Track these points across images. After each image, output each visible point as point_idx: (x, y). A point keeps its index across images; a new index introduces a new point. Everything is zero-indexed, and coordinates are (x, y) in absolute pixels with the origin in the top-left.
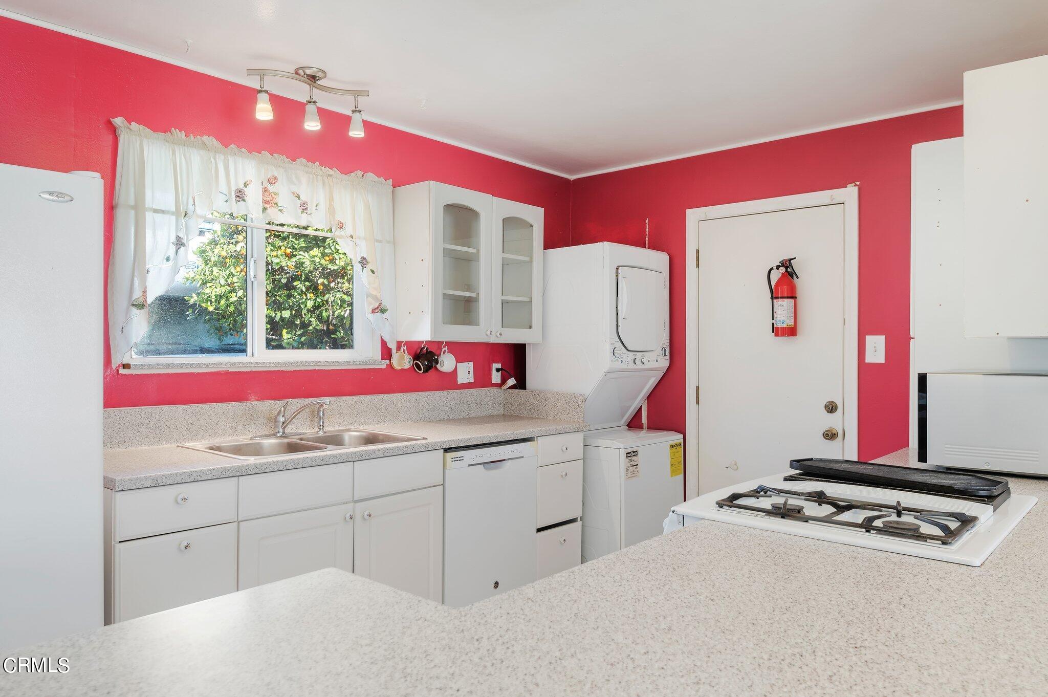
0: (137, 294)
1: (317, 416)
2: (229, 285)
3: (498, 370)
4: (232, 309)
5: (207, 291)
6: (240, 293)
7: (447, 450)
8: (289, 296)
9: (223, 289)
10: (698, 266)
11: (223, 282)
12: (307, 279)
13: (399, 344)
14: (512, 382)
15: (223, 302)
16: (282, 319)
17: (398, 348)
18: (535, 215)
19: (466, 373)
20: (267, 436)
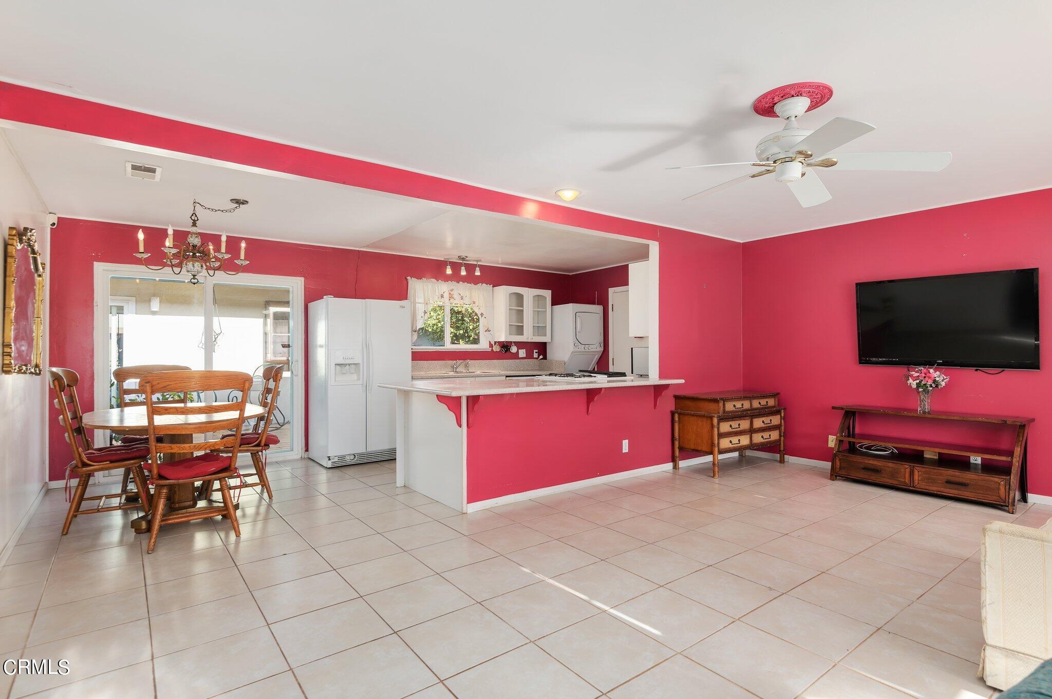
0: (414, 328)
1: (466, 366)
2: (437, 319)
3: (536, 352)
4: (439, 330)
5: (429, 322)
6: (442, 323)
7: (506, 376)
8: (462, 324)
9: (435, 321)
10: (613, 311)
11: (435, 318)
12: (470, 317)
13: (495, 342)
14: (541, 357)
15: (435, 327)
16: (460, 334)
17: (495, 344)
18: (547, 294)
19: (522, 353)
20: (452, 371)
